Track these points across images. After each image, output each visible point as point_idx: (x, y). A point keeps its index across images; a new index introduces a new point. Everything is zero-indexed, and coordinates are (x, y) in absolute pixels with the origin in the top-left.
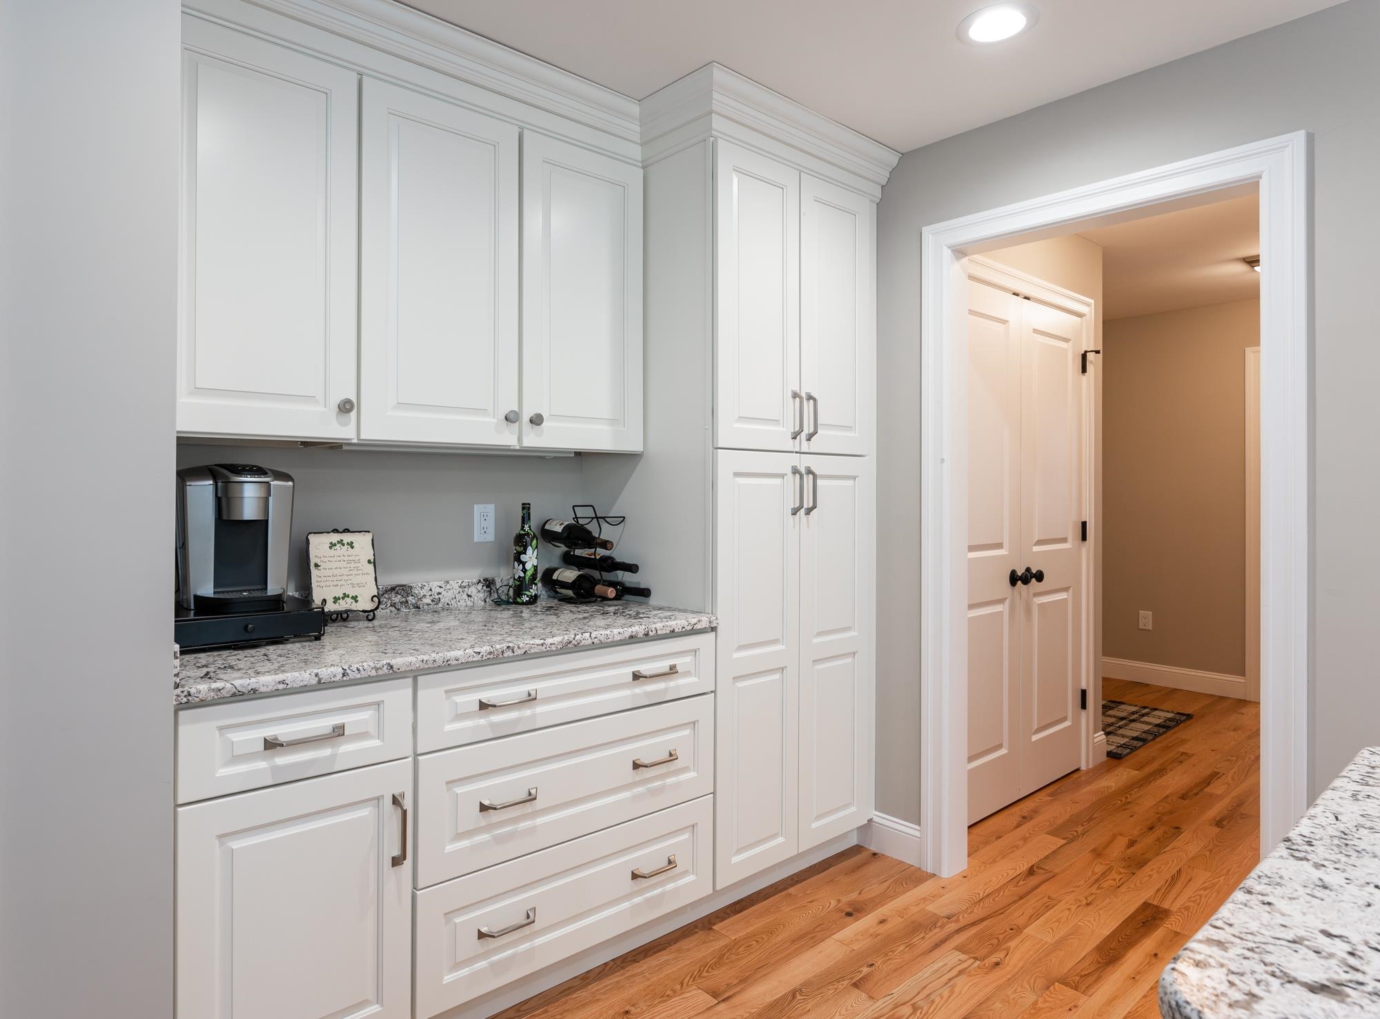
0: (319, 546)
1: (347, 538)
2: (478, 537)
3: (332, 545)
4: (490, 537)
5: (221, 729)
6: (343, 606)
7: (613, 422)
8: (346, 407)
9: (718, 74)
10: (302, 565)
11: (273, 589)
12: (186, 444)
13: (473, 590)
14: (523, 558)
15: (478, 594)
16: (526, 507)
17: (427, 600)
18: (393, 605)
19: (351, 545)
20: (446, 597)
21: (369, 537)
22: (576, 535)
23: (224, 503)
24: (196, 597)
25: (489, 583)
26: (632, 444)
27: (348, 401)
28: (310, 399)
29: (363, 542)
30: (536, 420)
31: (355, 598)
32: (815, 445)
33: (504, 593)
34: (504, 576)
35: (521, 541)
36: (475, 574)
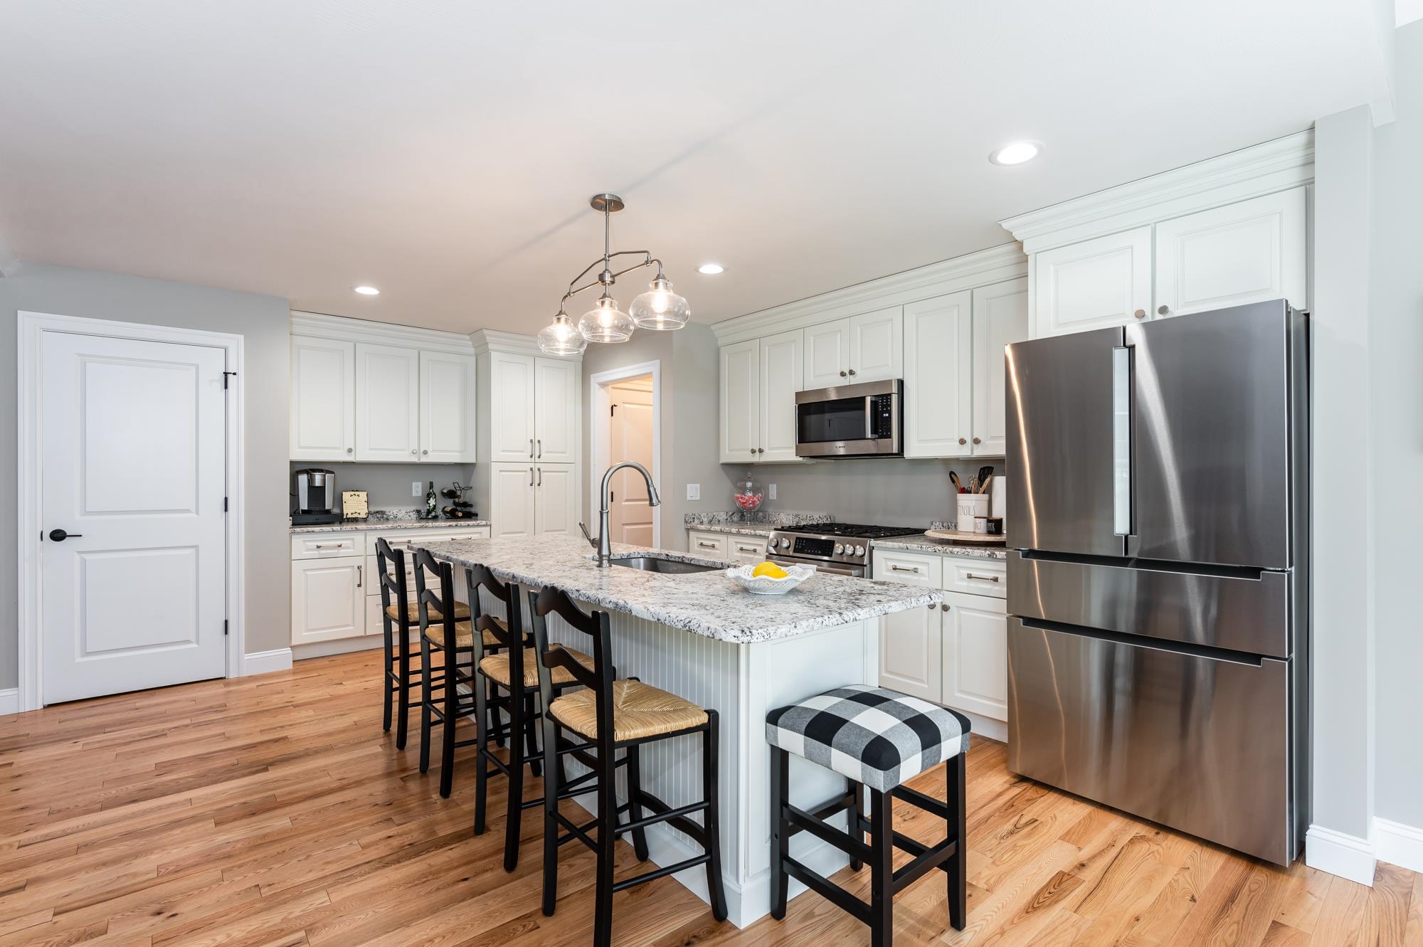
0: (346, 496)
1: (357, 493)
2: (414, 494)
3: (351, 496)
4: (420, 494)
5: (304, 541)
6: (354, 516)
7: (461, 452)
8: (350, 451)
9: (486, 332)
10: (339, 501)
11: (327, 508)
12: (292, 463)
13: (411, 514)
14: (429, 502)
15: (414, 515)
16: (431, 484)
17: (392, 517)
18: (378, 518)
19: (358, 496)
20: (400, 516)
21: (366, 493)
22: (451, 494)
23: (311, 481)
24: (302, 510)
25: (418, 512)
26: (472, 460)
27: (351, 449)
28: (339, 448)
29: (363, 495)
30: (425, 452)
31: (359, 514)
32: (542, 460)
33: (424, 515)
34: (424, 509)
35: (429, 496)
36: (414, 508)
